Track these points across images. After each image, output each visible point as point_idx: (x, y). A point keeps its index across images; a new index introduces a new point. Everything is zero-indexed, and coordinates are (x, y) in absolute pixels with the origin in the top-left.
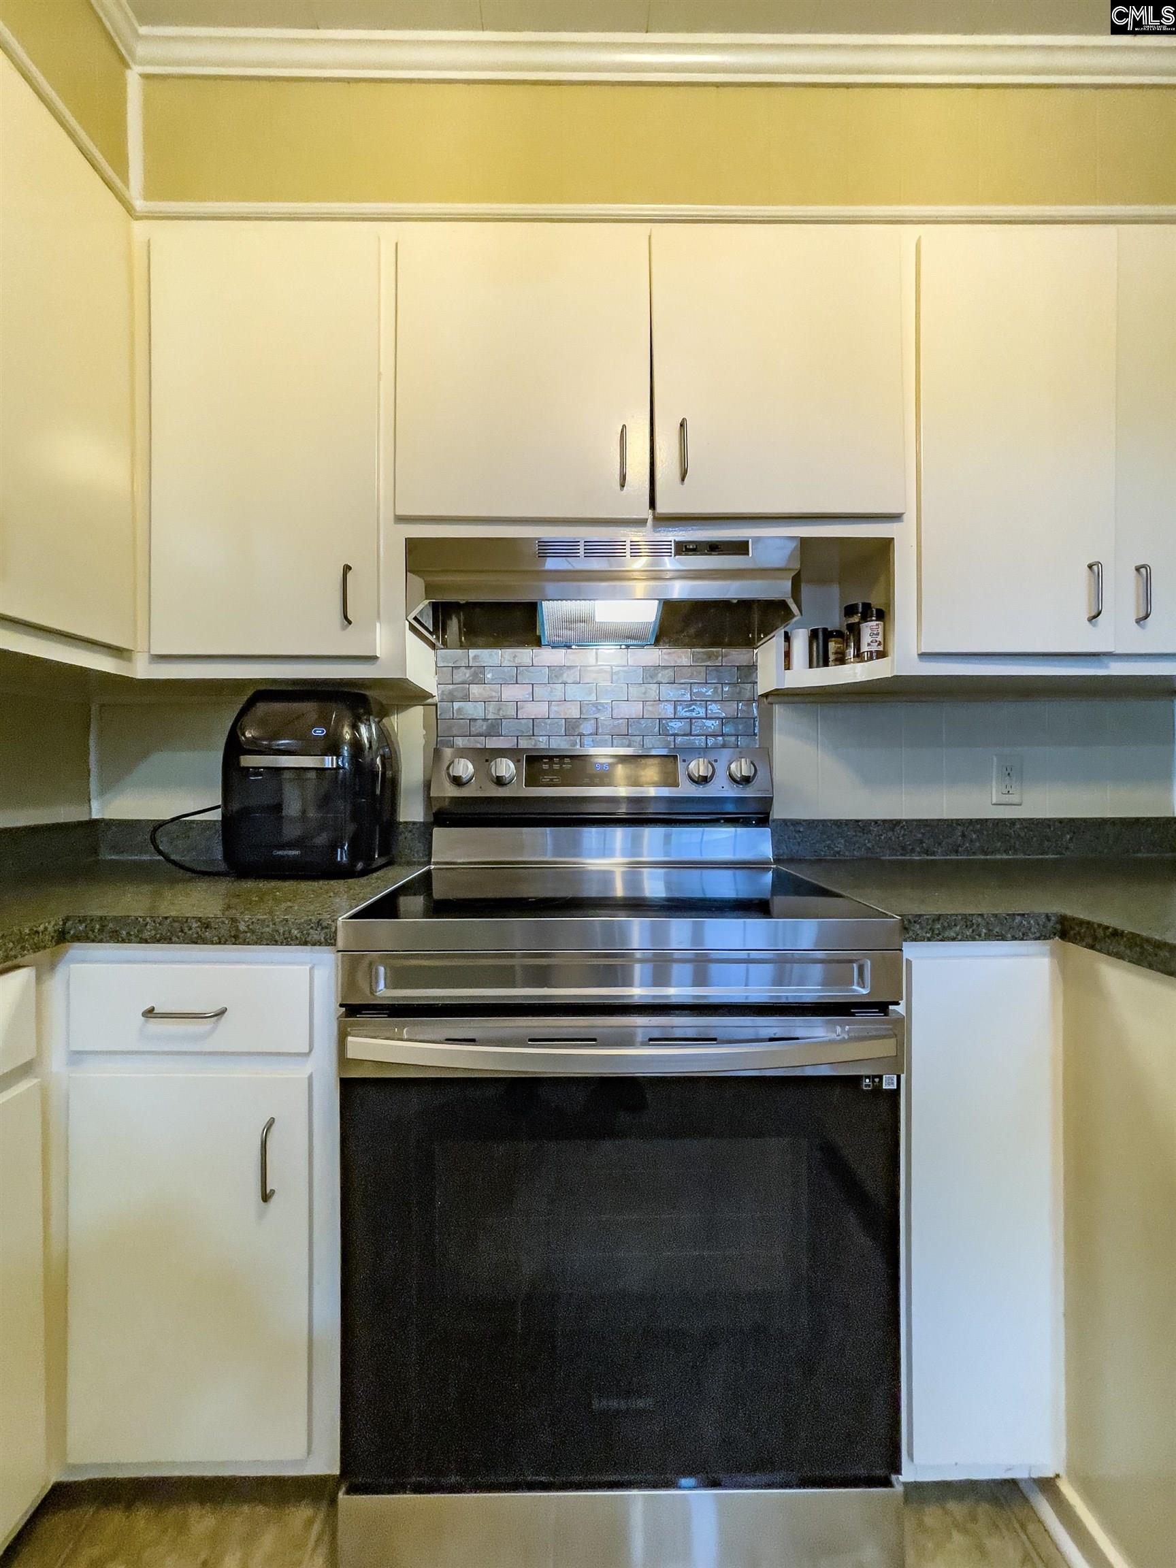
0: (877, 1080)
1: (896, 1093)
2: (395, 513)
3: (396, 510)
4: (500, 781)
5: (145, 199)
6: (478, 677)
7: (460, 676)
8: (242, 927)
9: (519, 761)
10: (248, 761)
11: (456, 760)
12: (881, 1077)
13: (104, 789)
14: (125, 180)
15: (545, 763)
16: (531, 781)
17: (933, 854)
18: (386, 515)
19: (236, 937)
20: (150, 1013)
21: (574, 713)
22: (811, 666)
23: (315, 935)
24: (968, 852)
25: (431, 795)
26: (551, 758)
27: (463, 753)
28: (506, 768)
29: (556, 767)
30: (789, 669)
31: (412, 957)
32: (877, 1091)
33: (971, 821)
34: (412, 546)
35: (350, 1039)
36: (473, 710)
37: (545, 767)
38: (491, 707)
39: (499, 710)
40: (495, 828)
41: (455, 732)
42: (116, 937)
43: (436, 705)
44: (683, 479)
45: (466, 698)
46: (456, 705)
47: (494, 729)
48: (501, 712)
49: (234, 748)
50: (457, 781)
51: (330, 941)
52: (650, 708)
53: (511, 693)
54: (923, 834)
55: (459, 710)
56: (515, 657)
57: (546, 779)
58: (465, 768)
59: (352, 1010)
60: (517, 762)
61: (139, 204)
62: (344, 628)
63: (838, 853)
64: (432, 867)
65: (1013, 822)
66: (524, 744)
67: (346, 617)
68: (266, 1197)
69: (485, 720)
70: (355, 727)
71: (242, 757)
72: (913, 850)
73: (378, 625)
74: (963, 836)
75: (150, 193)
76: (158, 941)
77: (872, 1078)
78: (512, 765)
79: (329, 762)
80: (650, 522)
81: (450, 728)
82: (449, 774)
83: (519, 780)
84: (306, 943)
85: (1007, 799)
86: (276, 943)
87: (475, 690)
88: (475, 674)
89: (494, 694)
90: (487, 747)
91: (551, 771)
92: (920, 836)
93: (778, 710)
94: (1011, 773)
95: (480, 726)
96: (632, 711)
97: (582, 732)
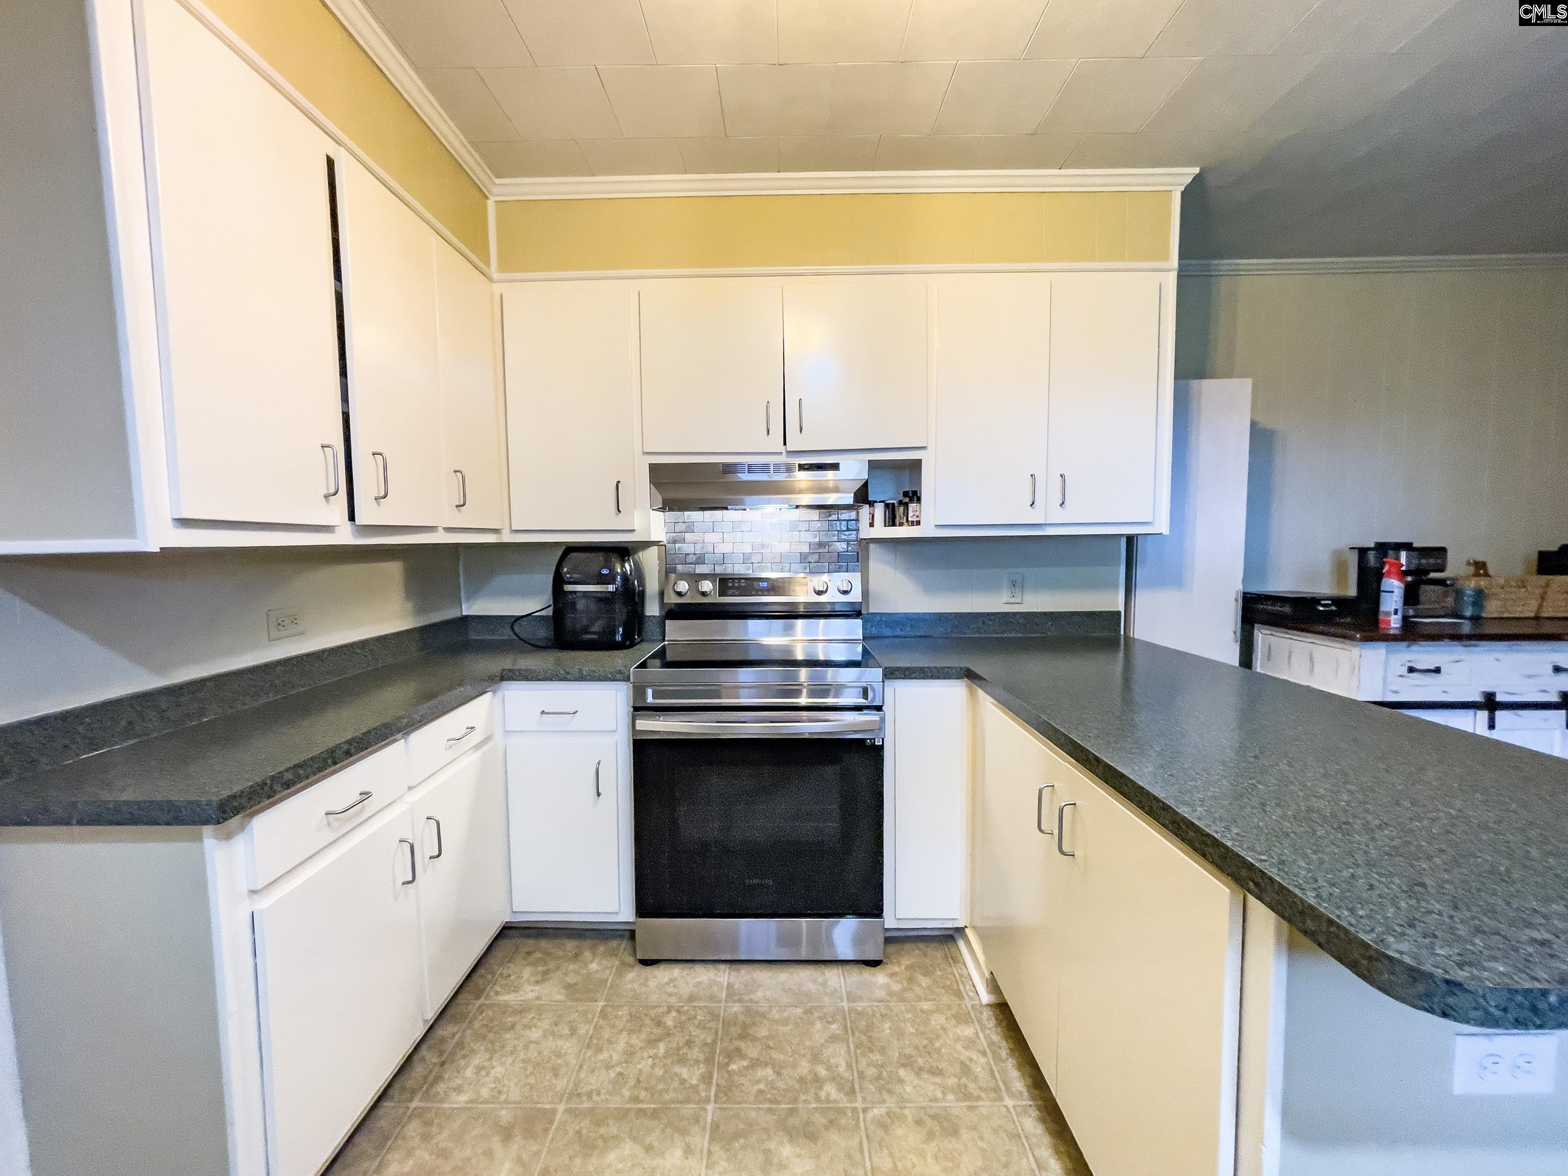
0: (873, 740)
1: (882, 747)
2: (643, 450)
3: (644, 448)
4: (704, 594)
5: (499, 272)
6: (690, 529)
7: (679, 528)
8: (585, 673)
9: (715, 581)
10: (569, 588)
11: (679, 582)
12: (874, 739)
13: (469, 598)
14: (488, 264)
15: (730, 582)
16: (722, 593)
17: (965, 633)
18: (638, 450)
19: (582, 678)
20: (543, 712)
21: (748, 549)
22: (885, 526)
23: (618, 676)
25: (665, 602)
26: (733, 579)
27: (683, 576)
28: (707, 586)
29: (736, 585)
30: (873, 526)
31: (663, 686)
32: (873, 746)
33: (988, 614)
34: (653, 468)
35: (637, 721)
36: (687, 548)
37: (730, 585)
38: (698, 547)
39: (703, 548)
40: (699, 621)
41: (677, 562)
42: (527, 679)
43: (665, 546)
44: (801, 432)
45: (683, 541)
46: (677, 545)
47: (700, 560)
48: (704, 550)
49: (559, 581)
50: (679, 594)
51: (627, 679)
52: (794, 547)
53: (710, 538)
54: (959, 621)
55: (679, 548)
56: (712, 516)
57: (731, 592)
58: (683, 586)
59: (636, 709)
60: (713, 582)
61: (495, 275)
62: (617, 515)
64: (666, 643)
65: (1015, 614)
66: (719, 570)
67: (619, 510)
68: (599, 795)
69: (695, 554)
70: (623, 566)
71: (565, 586)
73: (635, 512)
74: (984, 623)
75: (502, 268)
76: (546, 680)
77: (870, 739)
78: (710, 583)
79: (611, 588)
80: (784, 453)
81: (674, 560)
82: (674, 590)
83: (715, 593)
84: (614, 680)
85: (1013, 600)
86: (601, 680)
87: (688, 536)
88: (688, 527)
89: (700, 539)
90: (696, 572)
91: (733, 587)
93: (872, 547)
94: (1016, 585)
95: (691, 558)
96: (784, 548)
97: (753, 561)
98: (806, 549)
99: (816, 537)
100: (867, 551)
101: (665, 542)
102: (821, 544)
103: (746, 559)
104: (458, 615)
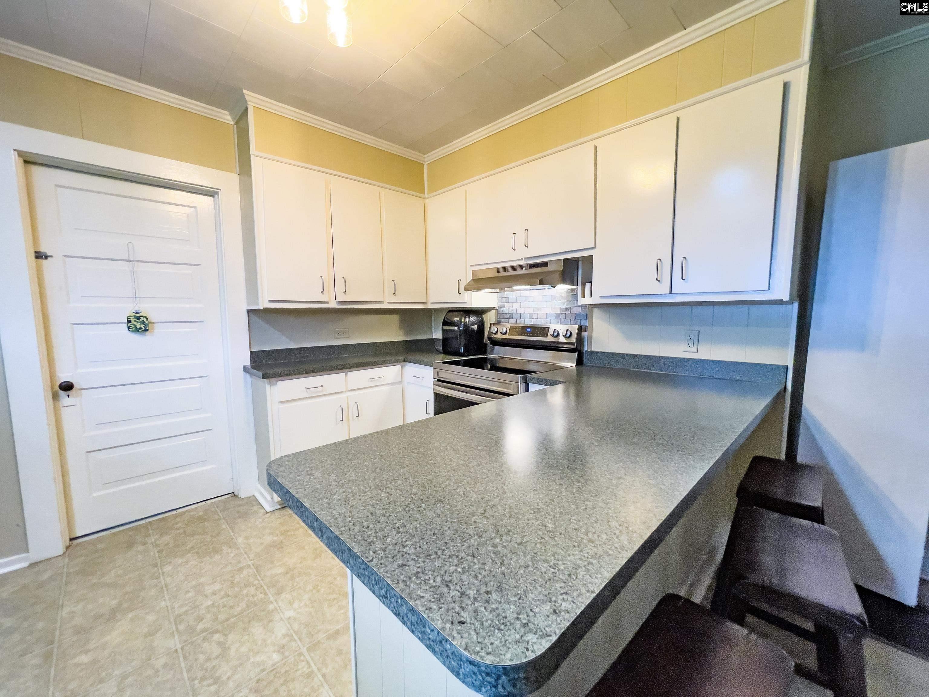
4: (502, 334)
5: (428, 193)
7: (504, 300)
11: (492, 327)
13: (435, 331)
16: (510, 334)
17: (651, 369)
20: (414, 376)
21: (531, 312)
24: (666, 370)
36: (506, 311)
38: (510, 310)
41: (502, 317)
43: (497, 310)
45: (504, 307)
46: (502, 309)
47: (511, 317)
48: (513, 311)
50: (492, 333)
52: (555, 311)
53: (515, 305)
54: (647, 361)
55: (503, 311)
58: (494, 329)
63: (612, 365)
69: (509, 314)
72: (642, 367)
74: (664, 364)
79: (455, 328)
82: (490, 331)
83: (507, 333)
85: (689, 349)
86: (429, 366)
87: (507, 305)
88: (506, 300)
89: (511, 306)
92: (645, 362)
93: (595, 310)
94: (692, 339)
95: (508, 316)
96: (548, 310)
97: (533, 317)
98: (559, 312)
99: (564, 304)
100: (592, 312)
101: (497, 308)
102: (567, 309)
103: (530, 317)
104: (431, 338)
